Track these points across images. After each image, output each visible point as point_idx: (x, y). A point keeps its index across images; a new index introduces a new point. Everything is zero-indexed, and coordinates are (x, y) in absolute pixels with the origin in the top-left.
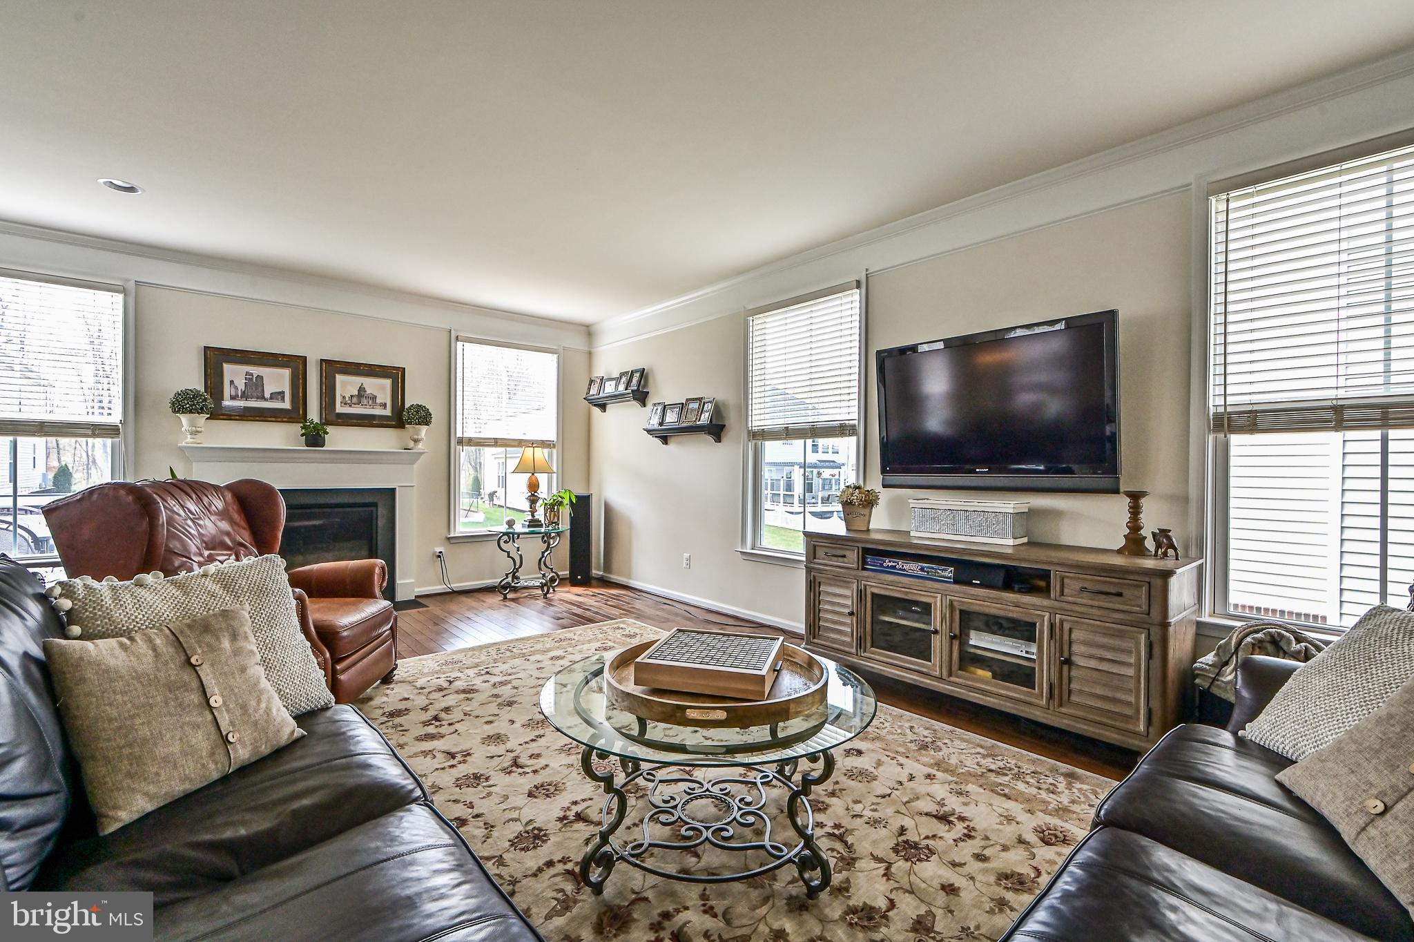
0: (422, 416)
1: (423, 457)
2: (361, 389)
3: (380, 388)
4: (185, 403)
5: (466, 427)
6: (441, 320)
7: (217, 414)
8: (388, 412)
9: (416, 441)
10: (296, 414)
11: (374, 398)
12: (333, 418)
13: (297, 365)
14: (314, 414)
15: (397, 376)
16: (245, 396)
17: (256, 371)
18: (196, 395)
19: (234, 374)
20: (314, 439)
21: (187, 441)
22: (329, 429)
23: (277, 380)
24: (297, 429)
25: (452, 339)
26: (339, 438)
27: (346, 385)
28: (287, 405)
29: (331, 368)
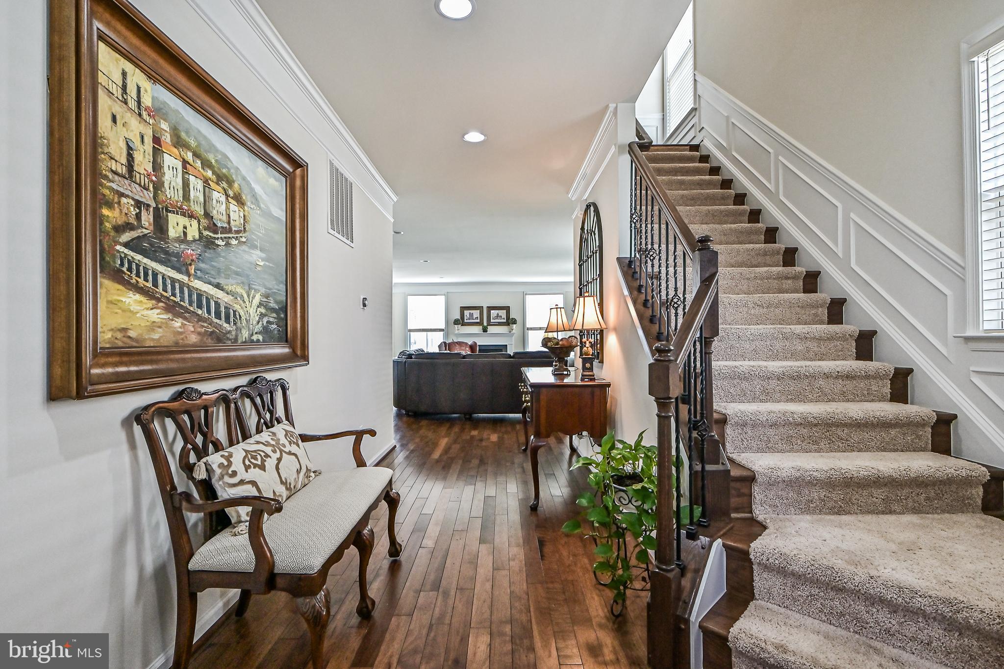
0: (514, 322)
1: (515, 335)
2: (498, 314)
3: (503, 313)
4: (456, 322)
5: (529, 325)
6: (521, 289)
7: (464, 324)
8: (505, 321)
9: (512, 330)
10: (480, 323)
11: (501, 317)
12: (489, 324)
13: (480, 308)
14: (485, 324)
15: (507, 309)
16: (469, 319)
17: (472, 311)
18: (458, 320)
19: (467, 313)
20: (485, 330)
21: (457, 332)
22: (488, 327)
23: (476, 314)
24: (481, 327)
25: (524, 295)
26: (492, 330)
27: (494, 313)
28: (479, 321)
29: (490, 308)
